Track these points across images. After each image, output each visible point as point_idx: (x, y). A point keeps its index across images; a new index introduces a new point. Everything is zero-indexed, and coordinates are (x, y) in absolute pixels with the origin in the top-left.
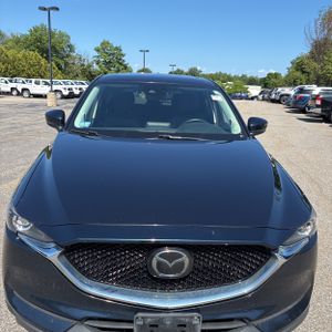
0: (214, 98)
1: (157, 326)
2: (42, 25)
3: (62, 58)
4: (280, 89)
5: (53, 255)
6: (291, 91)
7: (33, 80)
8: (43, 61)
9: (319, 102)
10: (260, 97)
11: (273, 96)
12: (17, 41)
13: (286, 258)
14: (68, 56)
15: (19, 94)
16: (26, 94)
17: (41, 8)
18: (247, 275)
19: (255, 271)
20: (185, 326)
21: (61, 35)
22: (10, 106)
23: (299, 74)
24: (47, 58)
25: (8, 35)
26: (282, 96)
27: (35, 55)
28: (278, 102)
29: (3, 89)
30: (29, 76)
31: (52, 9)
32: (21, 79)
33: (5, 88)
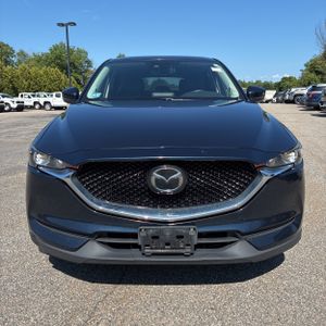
0: (213, 69)
2: (61, 43)
3: (81, 73)
4: (293, 90)
6: (305, 91)
7: (54, 94)
8: (63, 76)
10: (275, 100)
11: (287, 97)
12: (39, 60)
14: (86, 71)
15: (41, 107)
16: (48, 107)
17: (59, 24)
18: (237, 193)
20: (182, 237)
21: (80, 51)
22: (33, 117)
23: (313, 75)
24: (66, 74)
25: (30, 54)
26: (296, 96)
27: (54, 71)
28: (292, 102)
29: (26, 104)
30: (50, 91)
31: (70, 24)
32: (42, 94)
33: (28, 102)
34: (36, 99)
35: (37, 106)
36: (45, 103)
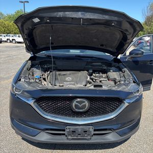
1: (75, 132)
5: (31, 102)
7: (17, 35)
9: (148, 44)
12: (10, 17)
13: (129, 103)
15: (11, 42)
16: (14, 42)
17: (20, 2)
18: (113, 111)
19: (116, 109)
20: (86, 132)
22: (7, 47)
25: (5, 14)
29: (3, 39)
30: (15, 34)
31: (26, 2)
32: (11, 35)
33: (4, 39)
34: (8, 38)
35: (9, 41)
36: (13, 40)
